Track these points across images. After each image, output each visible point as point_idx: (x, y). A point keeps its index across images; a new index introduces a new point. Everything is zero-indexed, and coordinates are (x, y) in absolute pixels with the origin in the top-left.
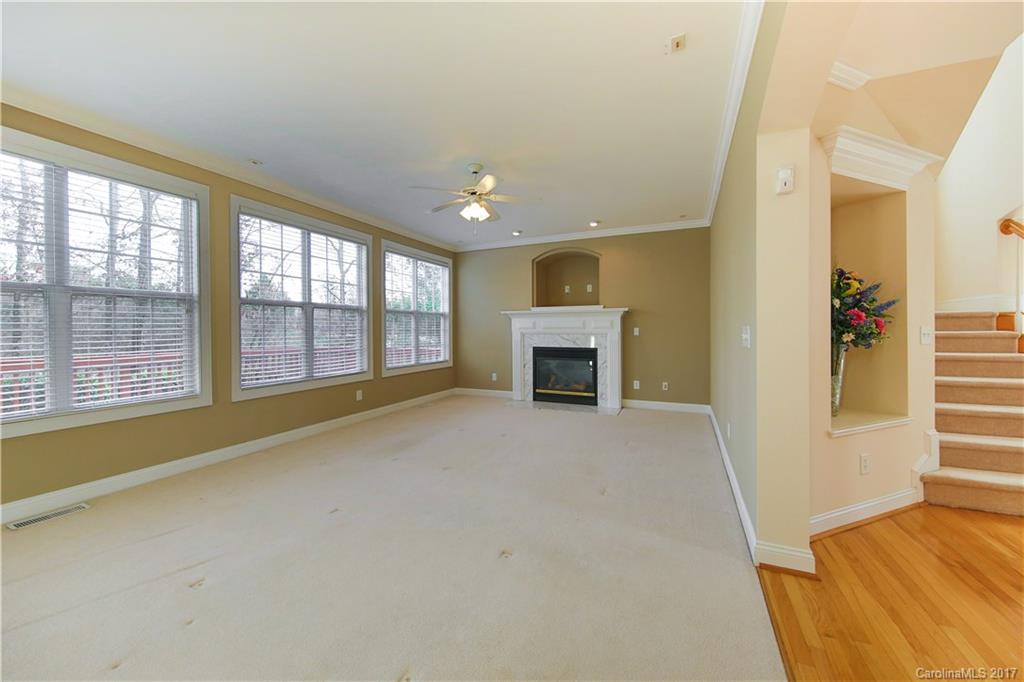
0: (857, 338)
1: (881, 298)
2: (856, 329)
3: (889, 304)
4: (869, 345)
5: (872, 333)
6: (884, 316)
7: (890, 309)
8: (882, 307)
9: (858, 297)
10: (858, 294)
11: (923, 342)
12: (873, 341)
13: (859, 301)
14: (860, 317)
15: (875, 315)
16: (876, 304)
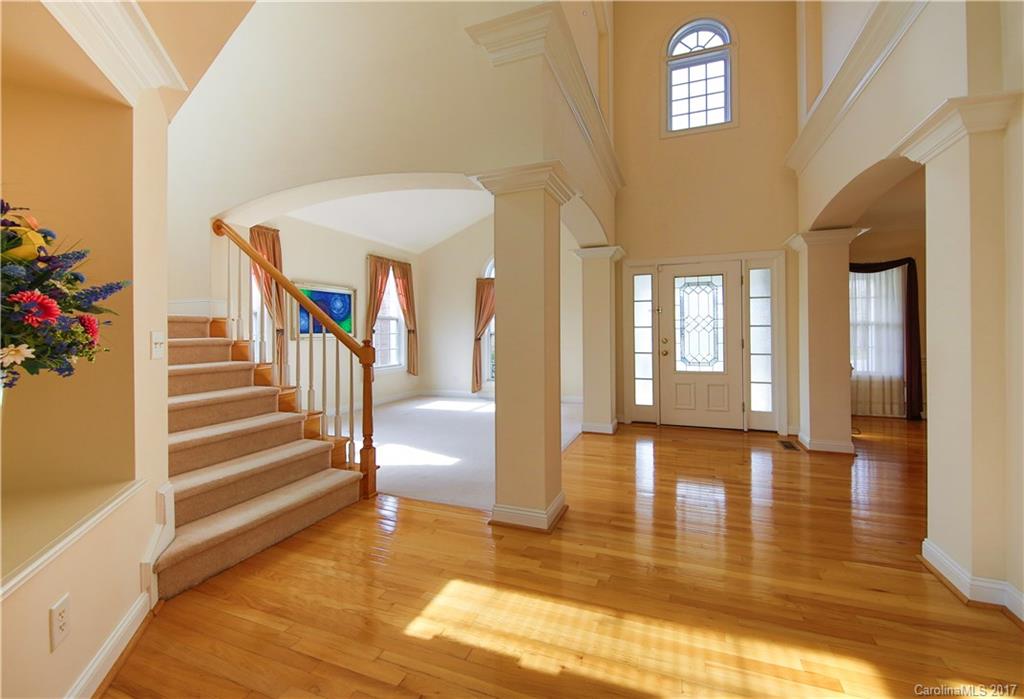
0: (38, 355)
1: (93, 274)
2: (36, 337)
3: (110, 289)
4: (67, 370)
5: (75, 343)
6: (98, 311)
7: (110, 298)
8: (94, 294)
9: (41, 265)
10: (40, 259)
11: (154, 356)
12: (74, 360)
13: (47, 274)
14: (46, 310)
15: (78, 308)
16: (81, 287)
